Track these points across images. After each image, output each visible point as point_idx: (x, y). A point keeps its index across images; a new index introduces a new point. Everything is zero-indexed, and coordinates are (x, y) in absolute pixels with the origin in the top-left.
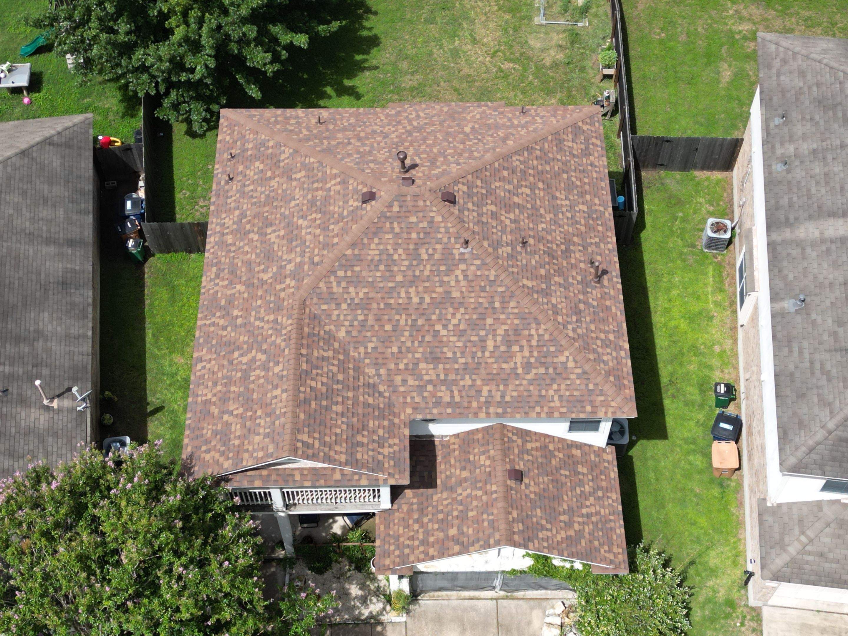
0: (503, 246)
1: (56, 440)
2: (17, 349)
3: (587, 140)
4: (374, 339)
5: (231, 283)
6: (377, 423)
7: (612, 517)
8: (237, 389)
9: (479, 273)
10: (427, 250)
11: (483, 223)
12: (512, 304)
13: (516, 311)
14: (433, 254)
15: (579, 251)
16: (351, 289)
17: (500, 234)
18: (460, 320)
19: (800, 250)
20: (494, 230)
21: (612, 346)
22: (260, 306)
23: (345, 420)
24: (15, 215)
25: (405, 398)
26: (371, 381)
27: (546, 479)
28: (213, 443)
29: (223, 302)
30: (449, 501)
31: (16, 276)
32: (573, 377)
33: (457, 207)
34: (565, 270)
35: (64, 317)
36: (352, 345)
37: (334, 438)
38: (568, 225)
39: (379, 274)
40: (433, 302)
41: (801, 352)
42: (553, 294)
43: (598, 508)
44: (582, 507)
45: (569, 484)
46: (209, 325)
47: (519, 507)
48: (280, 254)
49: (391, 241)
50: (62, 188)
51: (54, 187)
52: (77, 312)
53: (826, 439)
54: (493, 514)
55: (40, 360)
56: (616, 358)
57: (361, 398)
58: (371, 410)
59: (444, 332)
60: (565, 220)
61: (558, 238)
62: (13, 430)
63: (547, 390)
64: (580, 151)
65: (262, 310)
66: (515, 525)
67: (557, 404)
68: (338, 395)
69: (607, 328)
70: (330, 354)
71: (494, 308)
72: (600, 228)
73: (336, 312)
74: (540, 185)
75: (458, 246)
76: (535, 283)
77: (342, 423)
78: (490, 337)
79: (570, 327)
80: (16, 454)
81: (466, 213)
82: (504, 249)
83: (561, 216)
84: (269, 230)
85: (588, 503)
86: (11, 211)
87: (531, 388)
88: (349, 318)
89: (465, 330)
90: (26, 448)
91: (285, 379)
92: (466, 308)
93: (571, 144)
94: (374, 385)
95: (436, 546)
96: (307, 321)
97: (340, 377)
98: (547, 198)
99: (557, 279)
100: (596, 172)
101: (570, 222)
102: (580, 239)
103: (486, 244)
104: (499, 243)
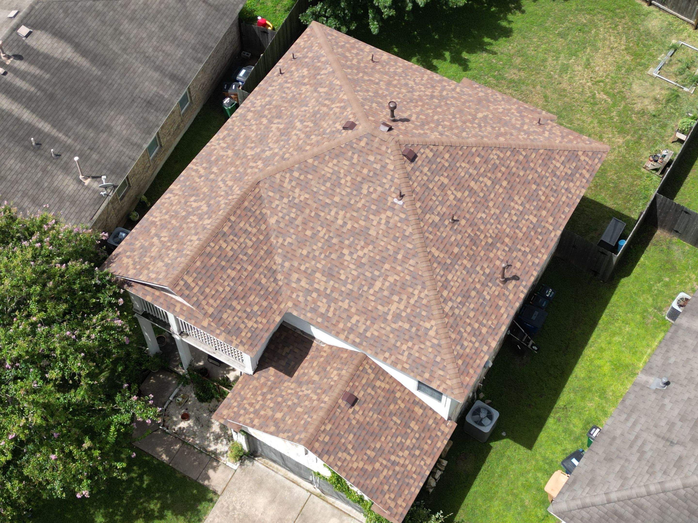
0: (433, 213)
1: (71, 206)
2: (85, 131)
3: (577, 168)
4: (294, 237)
5: (228, 147)
6: (257, 300)
7: (415, 476)
8: (175, 223)
9: (399, 225)
10: (369, 187)
11: (428, 188)
12: (412, 262)
13: (412, 269)
14: (372, 193)
15: (504, 250)
16: (297, 190)
17: (437, 203)
18: (365, 254)
20: (434, 198)
21: (480, 338)
22: (231, 172)
23: (232, 284)
24: (146, 39)
25: (292, 293)
26: (274, 267)
27: (375, 416)
28: (135, 253)
29: (213, 158)
30: (293, 392)
31: (119, 81)
32: (428, 344)
33: (413, 165)
34: (479, 258)
35: (133, 125)
36: (275, 233)
37: (213, 292)
38: (508, 226)
39: (323, 188)
40: (352, 231)
41: (634, 424)
42: (453, 272)
43: (407, 462)
44: (393, 454)
45: (394, 431)
46: (194, 170)
47: (336, 424)
48: (269, 141)
49: (346, 168)
50: (192, 36)
51: (187, 33)
52: (145, 126)
53: (603, 505)
54: (312, 417)
55: (96, 146)
56: (477, 349)
57: (257, 276)
58: (259, 288)
59: (347, 258)
60: (508, 221)
61: (491, 231)
62: (46, 184)
63: (402, 344)
64: (563, 174)
65: (230, 176)
66: (323, 435)
67: (404, 359)
68: (239, 263)
69: (485, 322)
70: (254, 231)
71: (395, 258)
72: (537, 242)
73: (277, 202)
74: (505, 183)
75: (394, 195)
76: (442, 255)
77: (228, 285)
78: (381, 279)
79: (450, 304)
80: (37, 202)
81: (417, 173)
82: (433, 216)
83: (506, 215)
84: (276, 121)
85: (401, 454)
86: (144, 35)
87: (391, 336)
88: (285, 211)
89: (365, 264)
91: (205, 231)
92: (374, 247)
93: (558, 165)
94: (275, 271)
95: (262, 419)
96: (251, 198)
97: (250, 251)
98: (503, 196)
99: (465, 262)
100: (567, 197)
101: (512, 224)
102: (512, 242)
103: (418, 204)
104: (431, 210)
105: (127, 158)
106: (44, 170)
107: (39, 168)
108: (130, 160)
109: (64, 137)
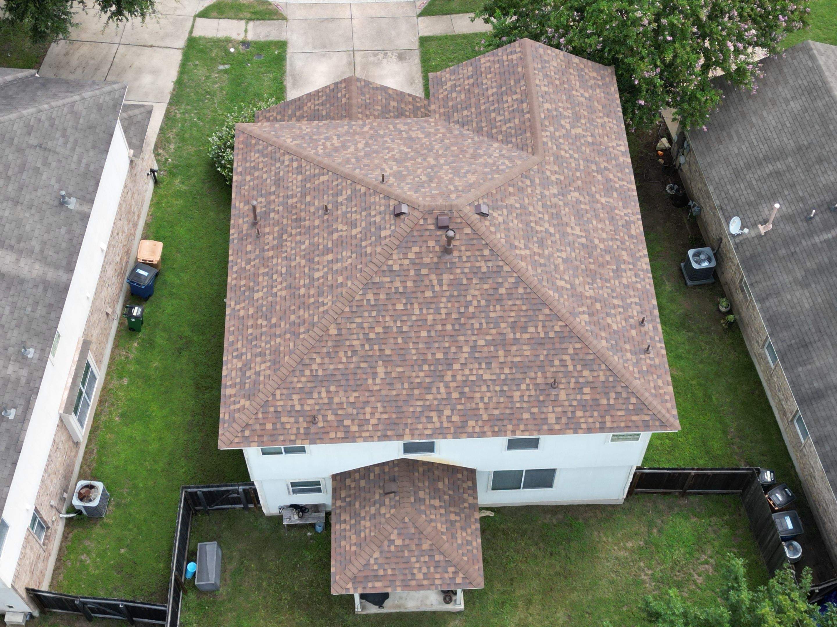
0: (346, 199)
1: (748, 200)
2: (817, 261)
3: (243, 384)
4: (466, 144)
6: (459, 99)
8: (582, 111)
9: (370, 172)
10: (421, 180)
11: (365, 210)
12: (339, 161)
13: (336, 158)
14: (415, 178)
15: (268, 244)
16: (491, 161)
17: (349, 209)
18: (388, 154)
19: (46, 252)
21: (248, 170)
23: (485, 87)
29: (615, 195)
34: (285, 215)
35: (790, 310)
37: (492, 69)
42: (299, 184)
46: (623, 180)
47: (340, 107)
48: (567, 210)
55: (793, 260)
57: (473, 110)
60: (279, 268)
61: (289, 244)
62: (786, 192)
64: (253, 365)
68: (493, 101)
69: (251, 183)
70: (504, 129)
76: (317, 182)
79: (286, 163)
80: (774, 175)
82: (345, 197)
83: (284, 270)
84: (583, 240)
90: (769, 184)
93: (263, 366)
94: (463, 126)
97: (493, 115)
98: (297, 281)
99: (295, 200)
100: (237, 350)
101: (274, 270)
102: (266, 257)
103: (363, 190)
104: (349, 199)
105: (758, 279)
106: (802, 199)
107: (808, 197)
108: (753, 281)
109: (826, 237)
